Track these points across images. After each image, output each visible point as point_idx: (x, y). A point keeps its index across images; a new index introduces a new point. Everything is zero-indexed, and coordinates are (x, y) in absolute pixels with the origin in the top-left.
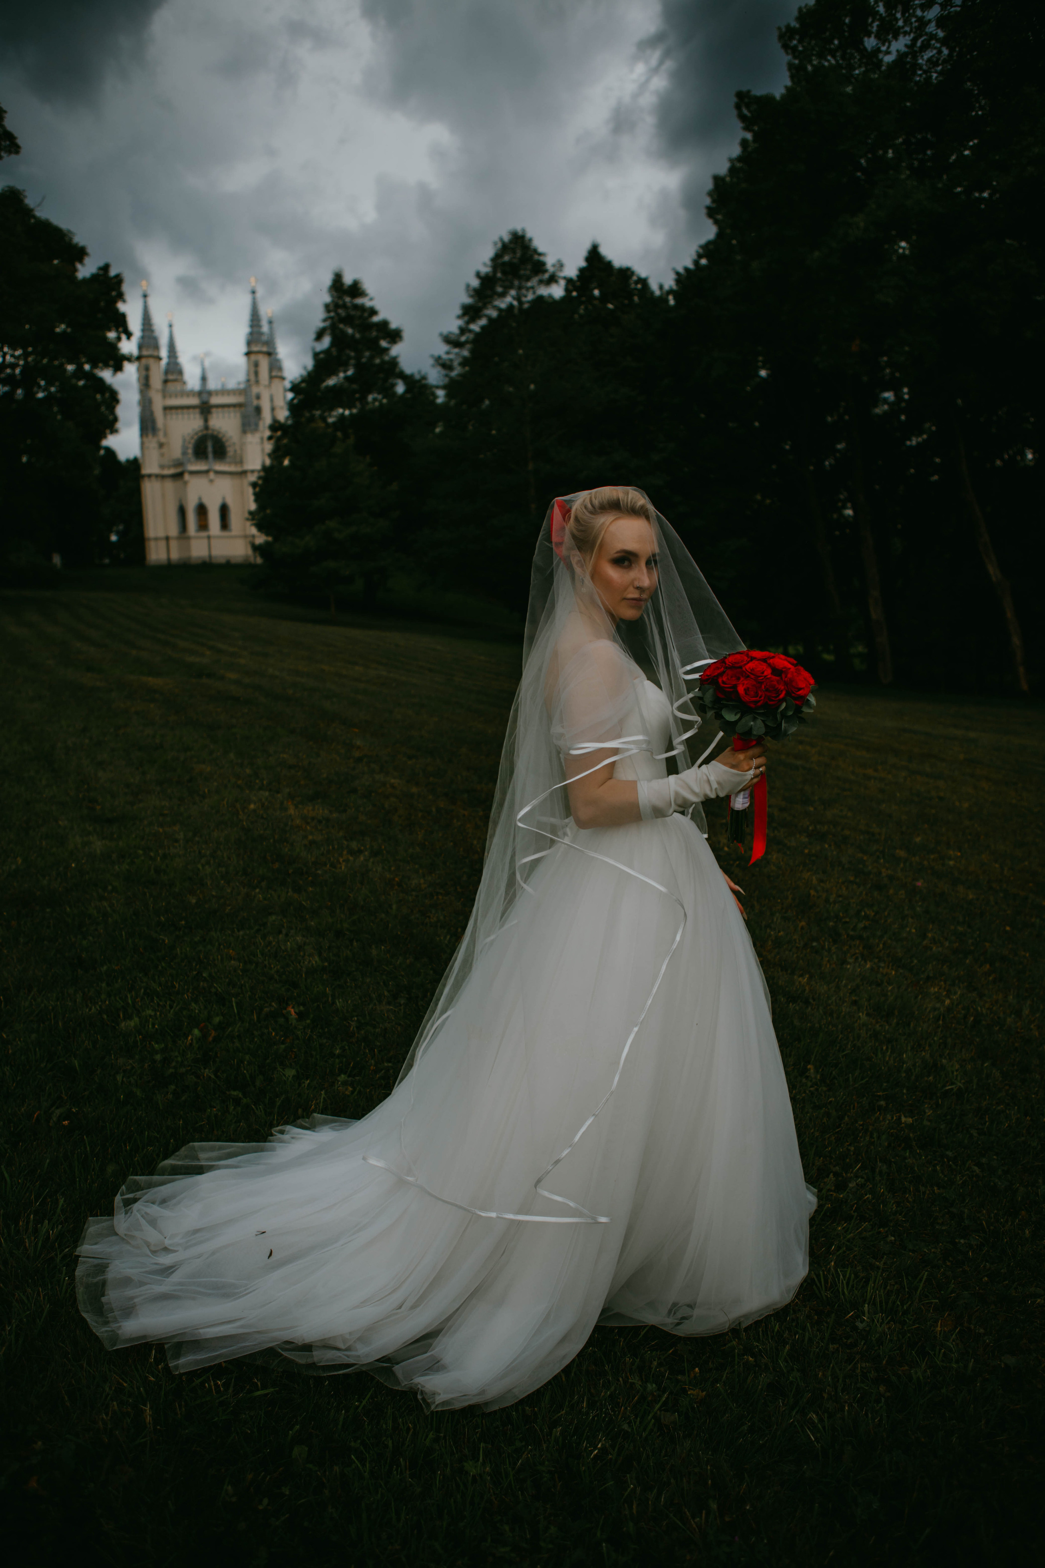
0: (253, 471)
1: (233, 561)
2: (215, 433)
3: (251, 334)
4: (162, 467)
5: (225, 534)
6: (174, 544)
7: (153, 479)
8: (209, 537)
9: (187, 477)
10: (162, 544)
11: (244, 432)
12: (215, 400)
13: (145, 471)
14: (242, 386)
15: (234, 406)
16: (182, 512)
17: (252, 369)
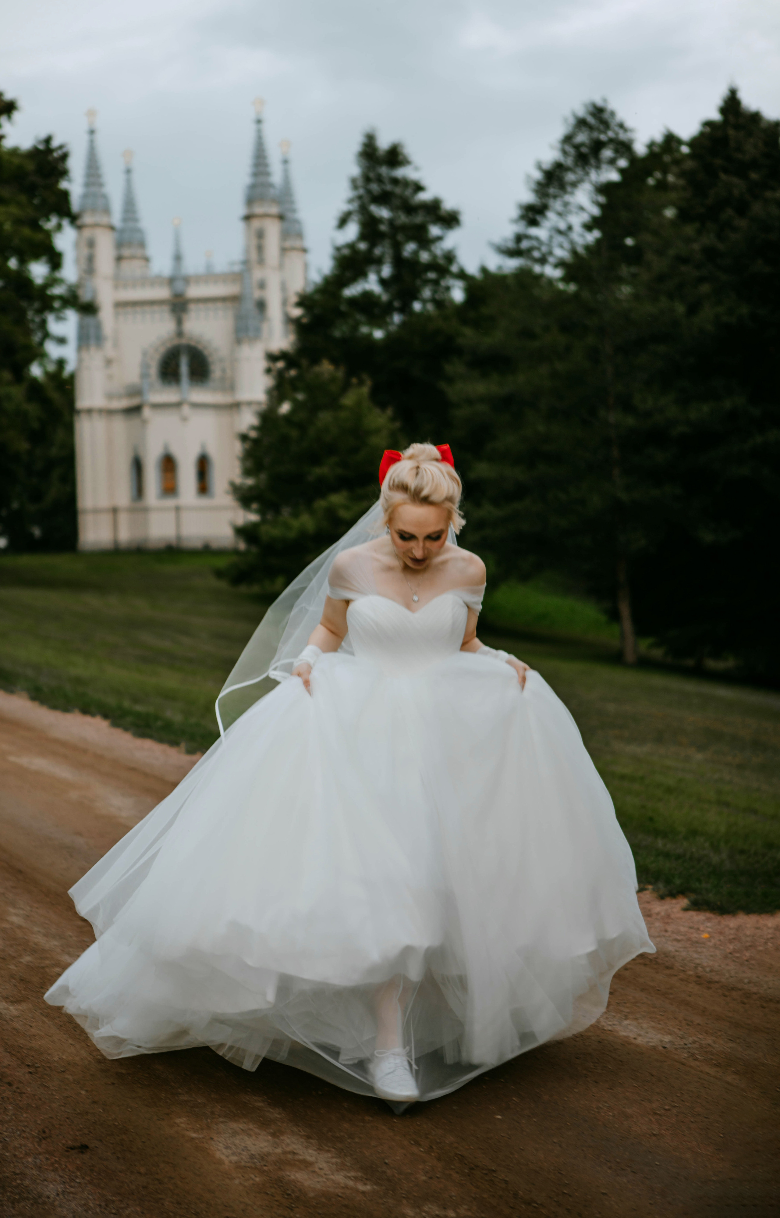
0: (249, 404)
1: (215, 545)
2: (193, 343)
3: (253, 187)
4: (110, 396)
5: (204, 502)
6: (123, 518)
7: (95, 416)
8: (178, 509)
9: (147, 412)
10: (105, 520)
11: (238, 341)
12: (194, 291)
13: (83, 401)
14: (237, 268)
15: (224, 299)
16: (138, 466)
17: (254, 242)
